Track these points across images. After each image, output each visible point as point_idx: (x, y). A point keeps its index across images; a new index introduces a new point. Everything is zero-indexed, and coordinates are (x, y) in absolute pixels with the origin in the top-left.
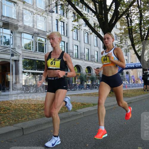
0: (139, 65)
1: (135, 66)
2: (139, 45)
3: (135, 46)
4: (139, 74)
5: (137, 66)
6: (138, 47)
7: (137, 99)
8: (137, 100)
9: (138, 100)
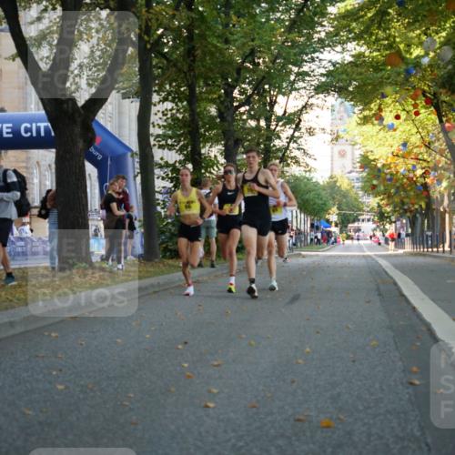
0: (42, 125)
1: (16, 132)
2: (42, 7)
3: (21, 14)
4: (36, 181)
5: (27, 130)
6: (39, 19)
7: (12, 324)
8: (12, 332)
9: (19, 329)
